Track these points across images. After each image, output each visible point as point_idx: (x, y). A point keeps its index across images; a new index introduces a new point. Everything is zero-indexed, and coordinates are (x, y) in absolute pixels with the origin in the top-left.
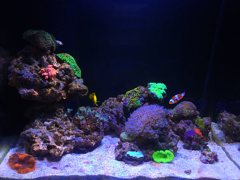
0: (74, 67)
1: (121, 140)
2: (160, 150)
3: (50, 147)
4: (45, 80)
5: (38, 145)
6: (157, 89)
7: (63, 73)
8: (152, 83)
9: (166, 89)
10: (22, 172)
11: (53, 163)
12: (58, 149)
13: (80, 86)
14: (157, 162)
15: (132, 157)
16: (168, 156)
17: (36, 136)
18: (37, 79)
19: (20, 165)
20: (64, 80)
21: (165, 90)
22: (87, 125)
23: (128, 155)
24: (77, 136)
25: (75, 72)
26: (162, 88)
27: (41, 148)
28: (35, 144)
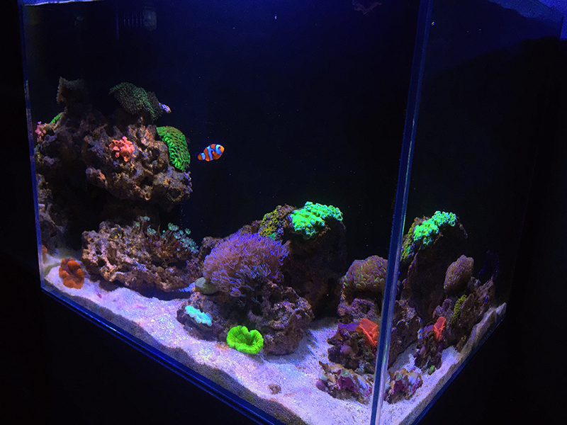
3: (102, 263)
7: (150, 155)
11: (103, 290)
12: (108, 268)
13: (169, 183)
17: (92, 240)
18: (107, 155)
20: (149, 168)
22: (162, 250)
24: (141, 261)
27: (90, 257)
28: (85, 250)
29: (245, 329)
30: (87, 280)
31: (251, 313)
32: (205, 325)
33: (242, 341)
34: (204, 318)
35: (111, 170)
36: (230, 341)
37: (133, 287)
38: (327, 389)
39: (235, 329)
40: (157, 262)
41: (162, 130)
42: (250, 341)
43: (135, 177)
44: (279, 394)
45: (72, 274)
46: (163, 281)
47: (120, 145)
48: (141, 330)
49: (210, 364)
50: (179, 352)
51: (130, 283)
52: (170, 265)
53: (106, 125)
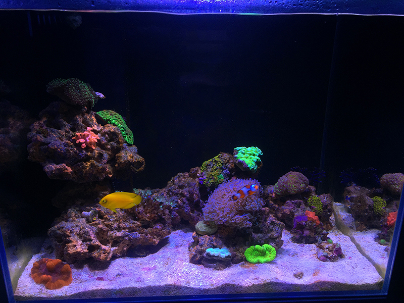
0: (122, 129)
1: (197, 233)
2: (255, 245)
5: (75, 246)
6: (248, 155)
8: (241, 148)
9: (262, 154)
10: (52, 287)
14: (251, 263)
15: (214, 256)
16: (267, 252)
19: (49, 276)
21: (259, 156)
23: (208, 254)
25: (125, 137)
26: (256, 153)
34: (223, 252)
36: (250, 259)
39: (249, 250)
47: (84, 137)
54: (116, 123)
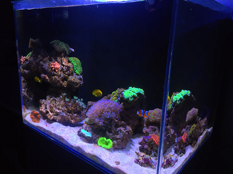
0: (75, 66)
3: (47, 112)
4: (52, 70)
5: (42, 108)
11: (48, 123)
12: (50, 114)
13: (74, 80)
17: (43, 103)
20: (66, 74)
22: (71, 107)
24: (63, 111)
27: (43, 110)
29: (105, 139)
30: (41, 119)
31: (107, 132)
32: (89, 137)
33: (104, 144)
34: (88, 134)
35: (50, 75)
36: (99, 143)
37: (60, 122)
38: (139, 163)
39: (101, 139)
40: (69, 112)
41: (71, 59)
42: (107, 144)
43: (60, 78)
44: (119, 165)
45: (35, 117)
46: (72, 119)
47: (54, 65)
48: (63, 139)
49: (91, 153)
50: (78, 148)
51: (59, 120)
52: (75, 113)
53: (49, 57)
54: (73, 63)
